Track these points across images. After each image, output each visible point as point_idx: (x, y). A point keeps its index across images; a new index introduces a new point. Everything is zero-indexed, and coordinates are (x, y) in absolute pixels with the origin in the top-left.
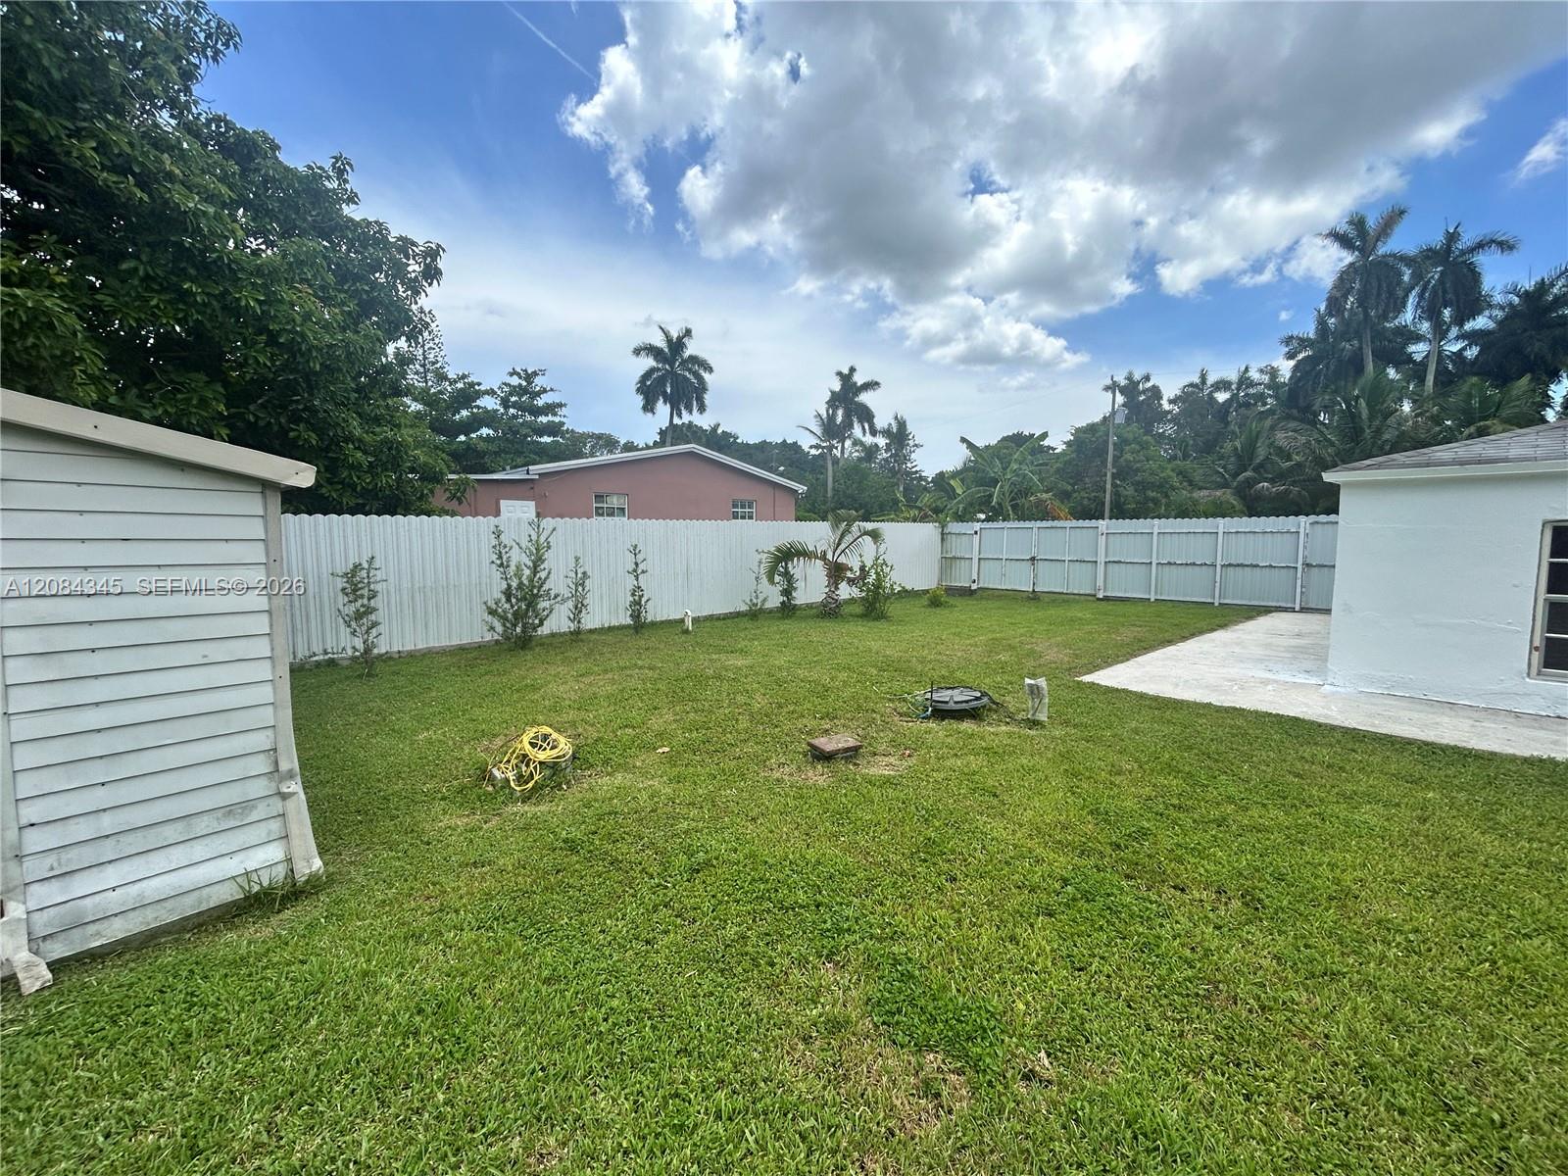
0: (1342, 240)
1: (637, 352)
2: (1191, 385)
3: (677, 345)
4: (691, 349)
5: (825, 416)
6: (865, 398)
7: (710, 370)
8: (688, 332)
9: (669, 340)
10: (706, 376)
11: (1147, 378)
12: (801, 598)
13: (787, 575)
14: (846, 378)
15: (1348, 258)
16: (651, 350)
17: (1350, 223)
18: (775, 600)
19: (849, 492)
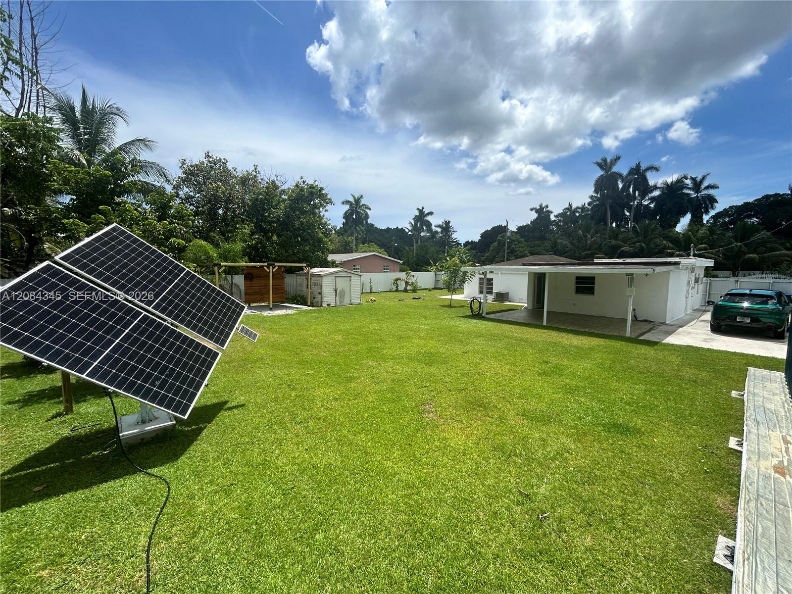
0: (600, 165)
1: (343, 203)
2: (566, 209)
3: (357, 201)
4: (363, 202)
5: (413, 223)
6: (429, 218)
7: (370, 209)
8: (362, 196)
9: (354, 197)
10: (368, 211)
11: (547, 207)
12: (400, 289)
13: (397, 283)
14: (421, 211)
15: (601, 173)
16: (347, 202)
17: (602, 160)
18: (394, 289)
19: (422, 254)
